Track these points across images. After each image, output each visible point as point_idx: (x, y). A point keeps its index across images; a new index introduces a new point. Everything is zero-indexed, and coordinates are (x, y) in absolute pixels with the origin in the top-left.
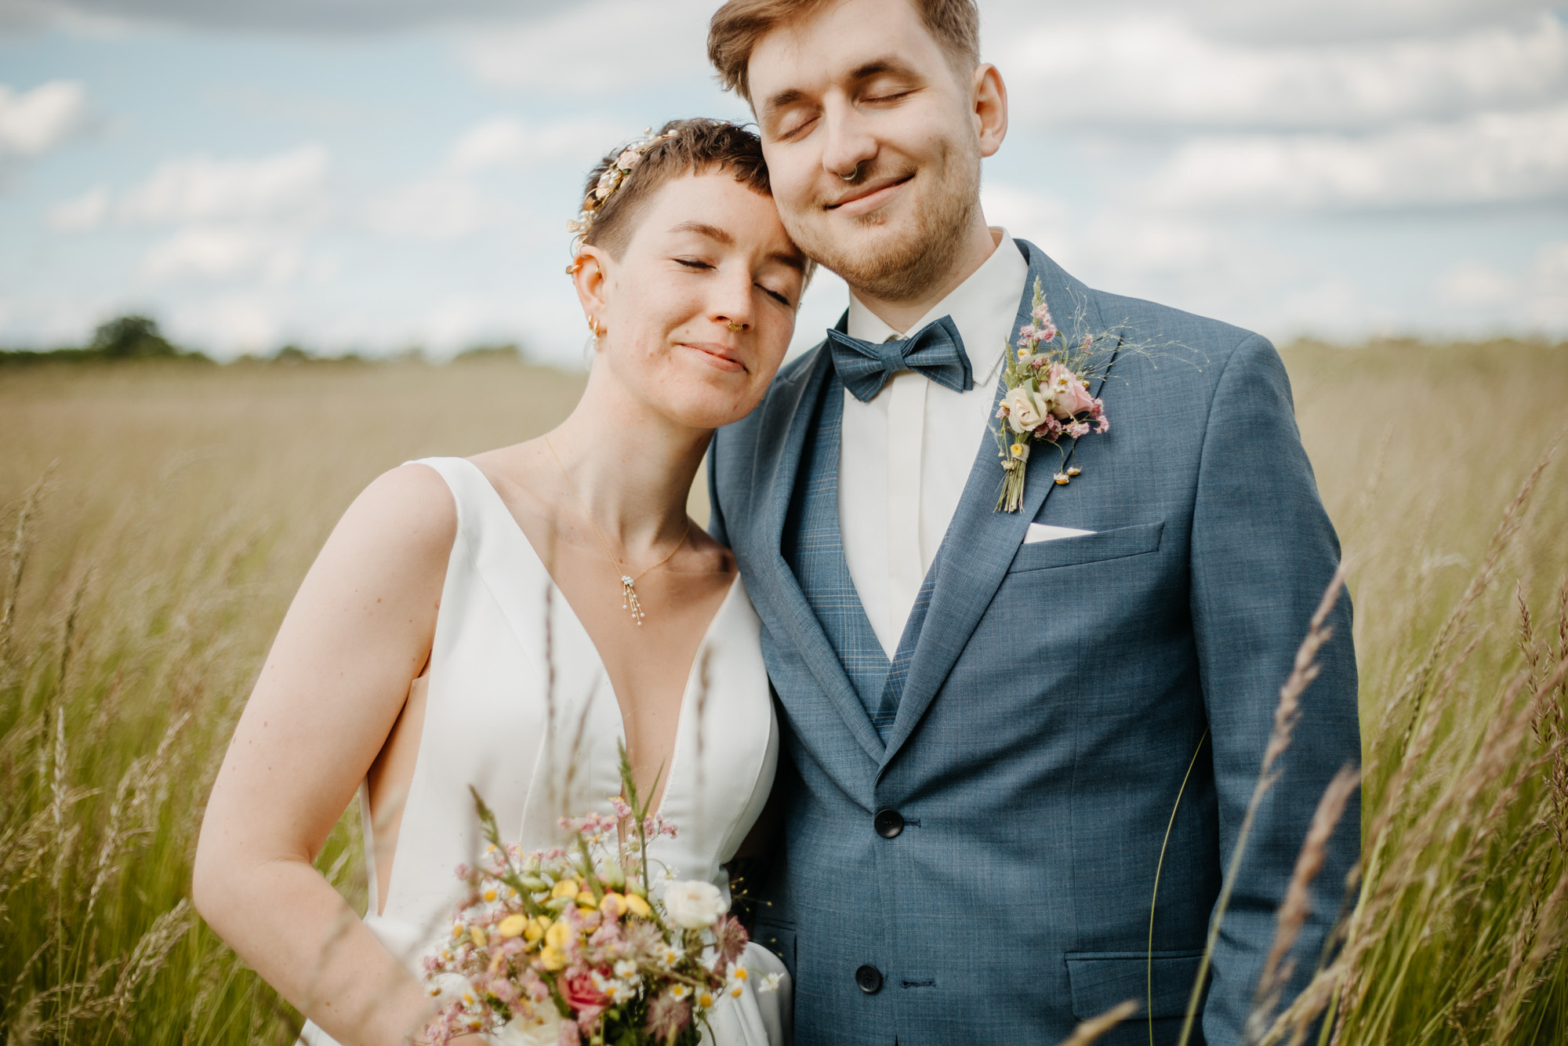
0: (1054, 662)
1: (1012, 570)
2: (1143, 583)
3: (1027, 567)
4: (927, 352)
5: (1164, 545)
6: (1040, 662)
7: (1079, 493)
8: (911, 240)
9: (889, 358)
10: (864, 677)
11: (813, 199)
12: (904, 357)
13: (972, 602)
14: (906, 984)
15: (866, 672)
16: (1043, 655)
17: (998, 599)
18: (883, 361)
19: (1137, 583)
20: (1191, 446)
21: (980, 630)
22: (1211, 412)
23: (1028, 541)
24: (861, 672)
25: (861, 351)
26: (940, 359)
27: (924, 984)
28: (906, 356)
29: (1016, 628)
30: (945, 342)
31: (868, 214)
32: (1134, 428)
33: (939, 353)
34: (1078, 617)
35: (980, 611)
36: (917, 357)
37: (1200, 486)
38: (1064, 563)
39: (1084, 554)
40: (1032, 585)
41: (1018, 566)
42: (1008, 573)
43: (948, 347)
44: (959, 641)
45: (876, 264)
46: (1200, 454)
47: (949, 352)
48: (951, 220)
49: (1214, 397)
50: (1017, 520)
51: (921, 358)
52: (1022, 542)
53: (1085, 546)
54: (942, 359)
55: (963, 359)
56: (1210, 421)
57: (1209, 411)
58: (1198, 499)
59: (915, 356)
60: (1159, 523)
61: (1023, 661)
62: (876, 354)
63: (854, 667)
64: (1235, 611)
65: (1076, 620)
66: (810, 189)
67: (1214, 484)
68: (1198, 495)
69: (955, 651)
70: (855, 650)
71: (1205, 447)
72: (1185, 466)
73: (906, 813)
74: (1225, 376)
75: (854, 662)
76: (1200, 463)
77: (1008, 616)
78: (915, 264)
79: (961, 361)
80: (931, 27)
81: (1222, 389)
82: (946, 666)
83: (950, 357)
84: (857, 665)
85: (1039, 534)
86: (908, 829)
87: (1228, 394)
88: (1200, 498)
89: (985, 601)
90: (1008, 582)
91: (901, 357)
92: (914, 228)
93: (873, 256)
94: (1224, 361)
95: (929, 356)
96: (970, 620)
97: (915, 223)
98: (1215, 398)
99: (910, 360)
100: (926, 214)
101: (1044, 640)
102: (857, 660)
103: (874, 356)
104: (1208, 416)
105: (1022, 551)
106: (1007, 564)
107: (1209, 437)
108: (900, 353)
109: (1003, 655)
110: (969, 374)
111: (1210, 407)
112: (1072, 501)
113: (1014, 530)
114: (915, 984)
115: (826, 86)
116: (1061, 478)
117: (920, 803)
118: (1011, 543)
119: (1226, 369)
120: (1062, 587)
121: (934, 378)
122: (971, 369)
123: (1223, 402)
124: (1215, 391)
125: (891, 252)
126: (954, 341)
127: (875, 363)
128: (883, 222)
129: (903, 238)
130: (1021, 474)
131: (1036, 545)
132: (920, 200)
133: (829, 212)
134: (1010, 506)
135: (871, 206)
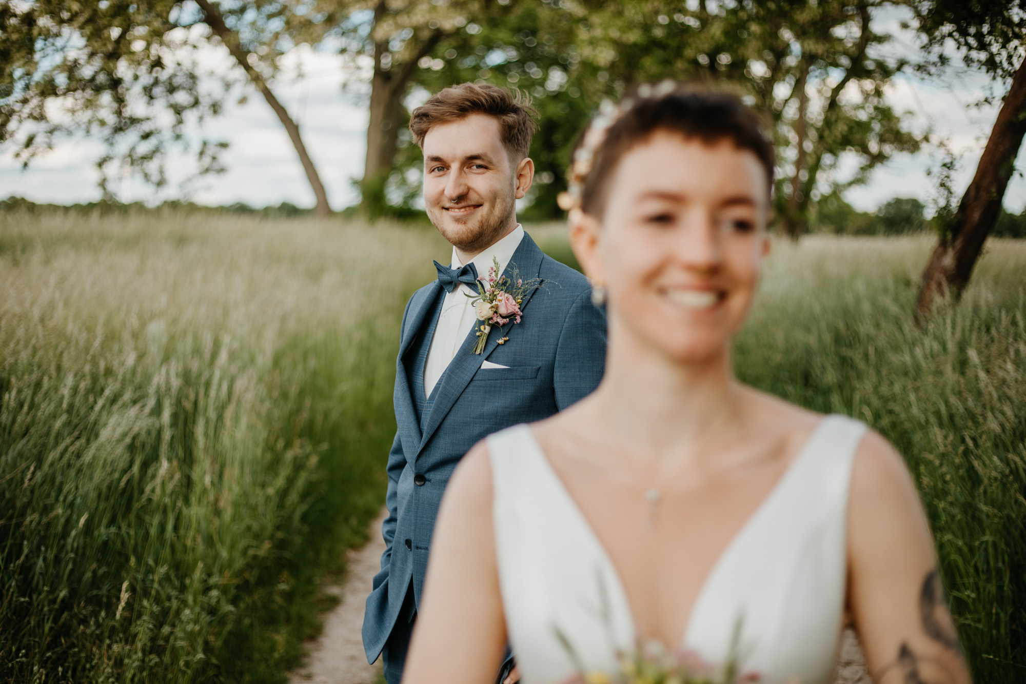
0: (486, 420)
1: (474, 379)
2: (528, 392)
3: (480, 378)
4: (465, 276)
5: (539, 376)
6: (480, 419)
7: (506, 348)
8: (474, 233)
9: (453, 277)
11: (438, 203)
13: (455, 391)
14: (417, 548)
16: (481, 416)
17: (467, 390)
18: (451, 278)
19: (525, 391)
20: (556, 335)
21: (458, 403)
23: (482, 368)
25: (444, 272)
26: (469, 280)
27: (424, 549)
28: (459, 276)
29: (473, 404)
30: (471, 273)
31: (460, 219)
33: (469, 278)
34: (498, 402)
35: (458, 395)
37: (557, 353)
38: (495, 379)
39: (503, 376)
40: (481, 386)
41: (476, 378)
42: (472, 380)
44: (449, 406)
45: (457, 239)
46: (559, 339)
47: (472, 278)
48: (494, 226)
50: (480, 358)
52: (480, 367)
53: (504, 373)
58: (556, 359)
60: (538, 367)
61: (473, 418)
62: (449, 274)
65: (496, 404)
66: (438, 199)
67: (562, 352)
68: (557, 357)
69: (447, 410)
71: (561, 336)
72: (552, 343)
73: (427, 476)
74: (574, 305)
76: (558, 343)
77: (470, 398)
80: (505, 143)
81: (571, 311)
82: (443, 416)
83: (473, 280)
85: (487, 365)
86: (427, 483)
87: (573, 313)
89: (461, 390)
90: (472, 384)
91: (457, 277)
92: (477, 228)
93: (457, 236)
94: (575, 298)
95: (466, 278)
96: (454, 398)
97: (478, 226)
98: (568, 315)
99: (461, 278)
100: (484, 222)
101: (483, 410)
104: (565, 322)
105: (479, 372)
106: (472, 376)
107: (563, 332)
108: (456, 275)
109: (466, 414)
111: (566, 319)
112: (503, 352)
113: (477, 362)
114: (421, 548)
115: (454, 160)
116: (501, 341)
117: (432, 473)
118: (475, 368)
119: (575, 302)
120: (493, 389)
121: (471, 288)
123: (570, 317)
124: (569, 311)
125: (464, 237)
126: (474, 274)
127: (449, 278)
128: (465, 223)
129: (472, 231)
130: (485, 338)
131: (484, 370)
132: (482, 216)
133: (444, 210)
134: (478, 352)
135: (461, 216)
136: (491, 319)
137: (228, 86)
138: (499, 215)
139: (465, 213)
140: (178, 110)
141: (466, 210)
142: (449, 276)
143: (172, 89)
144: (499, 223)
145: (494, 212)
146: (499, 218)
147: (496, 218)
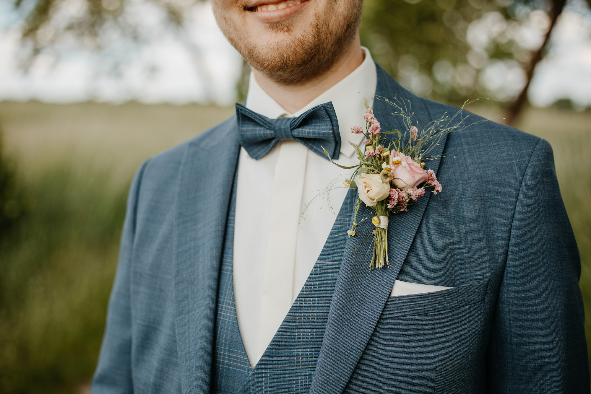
0: (418, 387)
1: (385, 316)
2: (476, 325)
3: (395, 314)
4: (310, 127)
5: (487, 295)
6: (408, 387)
7: (429, 255)
8: (307, 45)
9: (280, 129)
10: (228, 369)
12: (291, 130)
13: (355, 341)
15: (230, 366)
17: (375, 338)
18: (275, 131)
19: (471, 325)
20: (504, 223)
21: (363, 362)
22: (519, 198)
23: (394, 293)
24: (226, 365)
25: (259, 122)
26: (319, 134)
28: (293, 129)
29: (389, 361)
30: (325, 121)
31: (278, 22)
32: (465, 207)
33: (319, 130)
34: (434, 352)
35: (363, 348)
36: (302, 131)
37: (510, 253)
38: (422, 312)
39: (437, 306)
40: (399, 328)
41: (388, 314)
42: (381, 318)
43: (327, 125)
45: (278, 60)
47: (327, 129)
48: (337, 33)
49: (520, 186)
50: (387, 276)
51: (305, 132)
52: (391, 293)
53: (438, 299)
54: (321, 134)
55: (337, 136)
56: (518, 204)
57: (517, 197)
58: (508, 262)
59: (300, 129)
60: (485, 281)
62: (271, 126)
63: (221, 360)
64: (529, 343)
65: (432, 355)
67: (520, 252)
68: (508, 259)
70: (223, 348)
71: (514, 224)
72: (499, 238)
74: (528, 171)
75: (222, 357)
76: (510, 236)
77: (382, 352)
78: (307, 63)
79: (335, 137)
81: (526, 181)
83: (327, 133)
84: (224, 359)
85: (402, 288)
87: (531, 184)
88: (510, 262)
89: (365, 341)
90: (381, 325)
91: (289, 130)
92: (310, 36)
93: (277, 54)
94: (527, 159)
95: (311, 131)
96: (355, 355)
97: (311, 33)
98: (522, 187)
99: (296, 132)
100: (320, 26)
101: (410, 370)
102: (224, 355)
103: (269, 126)
104: (517, 201)
105: (391, 302)
106: (380, 310)
107: (517, 217)
108: (289, 126)
109: (380, 381)
110: (338, 147)
111: (518, 193)
112: (424, 262)
113: (383, 284)
118: (382, 294)
119: (529, 165)
120: (421, 330)
121: (311, 148)
122: (340, 144)
123: (527, 191)
124: (522, 181)
125: (290, 53)
126: (331, 122)
127: (268, 132)
128: (288, 30)
129: (301, 43)
130: (385, 237)
131: (400, 298)
132: (317, 17)
133: (248, 13)
134: (380, 263)
135: (281, 17)
136: (389, 198)
138: (345, 13)
139: (288, 11)
141: (288, 7)
142: (270, 129)
144: (345, 28)
145: (336, 7)
146: (344, 18)
147: (341, 18)
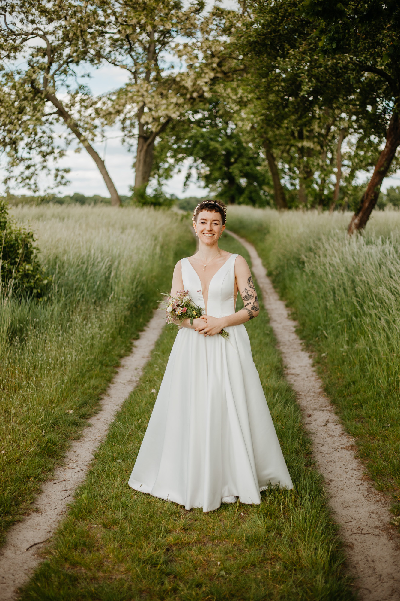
137: (68, 143)
140: (44, 155)
143: (40, 145)
